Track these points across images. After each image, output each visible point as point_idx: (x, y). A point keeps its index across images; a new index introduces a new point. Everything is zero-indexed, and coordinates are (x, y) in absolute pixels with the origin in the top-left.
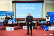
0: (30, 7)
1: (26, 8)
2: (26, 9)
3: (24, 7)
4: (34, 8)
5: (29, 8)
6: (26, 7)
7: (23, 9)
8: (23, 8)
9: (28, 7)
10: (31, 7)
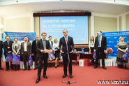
0: (66, 23)
1: (59, 26)
2: (59, 28)
3: (55, 23)
4: (73, 26)
5: (64, 26)
6: (59, 24)
8: (53, 26)
9: (63, 24)
10: (68, 23)
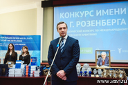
0: (106, 17)
1: (91, 23)
2: (91, 28)
4: (123, 22)
5: (102, 23)
6: (91, 19)
7: (80, 28)
8: (78, 24)
9: (99, 18)
